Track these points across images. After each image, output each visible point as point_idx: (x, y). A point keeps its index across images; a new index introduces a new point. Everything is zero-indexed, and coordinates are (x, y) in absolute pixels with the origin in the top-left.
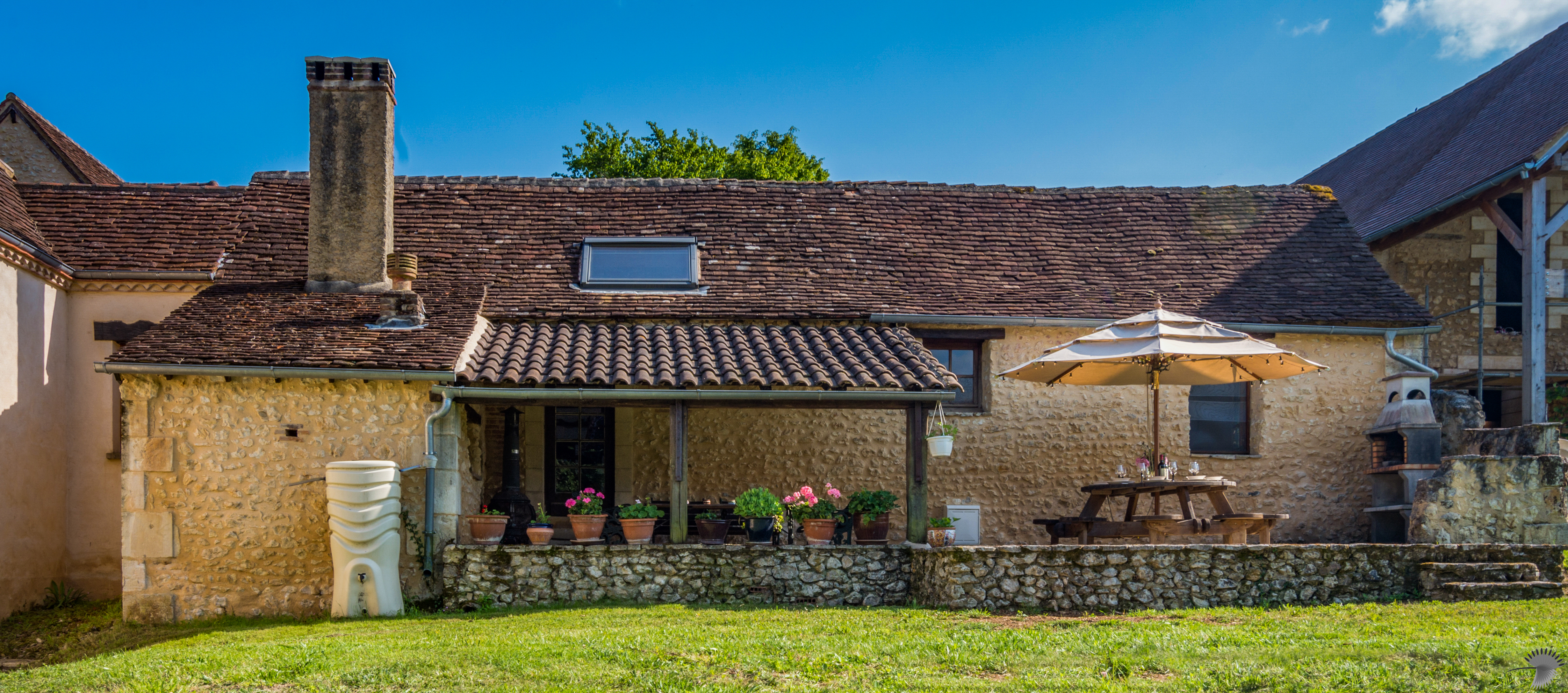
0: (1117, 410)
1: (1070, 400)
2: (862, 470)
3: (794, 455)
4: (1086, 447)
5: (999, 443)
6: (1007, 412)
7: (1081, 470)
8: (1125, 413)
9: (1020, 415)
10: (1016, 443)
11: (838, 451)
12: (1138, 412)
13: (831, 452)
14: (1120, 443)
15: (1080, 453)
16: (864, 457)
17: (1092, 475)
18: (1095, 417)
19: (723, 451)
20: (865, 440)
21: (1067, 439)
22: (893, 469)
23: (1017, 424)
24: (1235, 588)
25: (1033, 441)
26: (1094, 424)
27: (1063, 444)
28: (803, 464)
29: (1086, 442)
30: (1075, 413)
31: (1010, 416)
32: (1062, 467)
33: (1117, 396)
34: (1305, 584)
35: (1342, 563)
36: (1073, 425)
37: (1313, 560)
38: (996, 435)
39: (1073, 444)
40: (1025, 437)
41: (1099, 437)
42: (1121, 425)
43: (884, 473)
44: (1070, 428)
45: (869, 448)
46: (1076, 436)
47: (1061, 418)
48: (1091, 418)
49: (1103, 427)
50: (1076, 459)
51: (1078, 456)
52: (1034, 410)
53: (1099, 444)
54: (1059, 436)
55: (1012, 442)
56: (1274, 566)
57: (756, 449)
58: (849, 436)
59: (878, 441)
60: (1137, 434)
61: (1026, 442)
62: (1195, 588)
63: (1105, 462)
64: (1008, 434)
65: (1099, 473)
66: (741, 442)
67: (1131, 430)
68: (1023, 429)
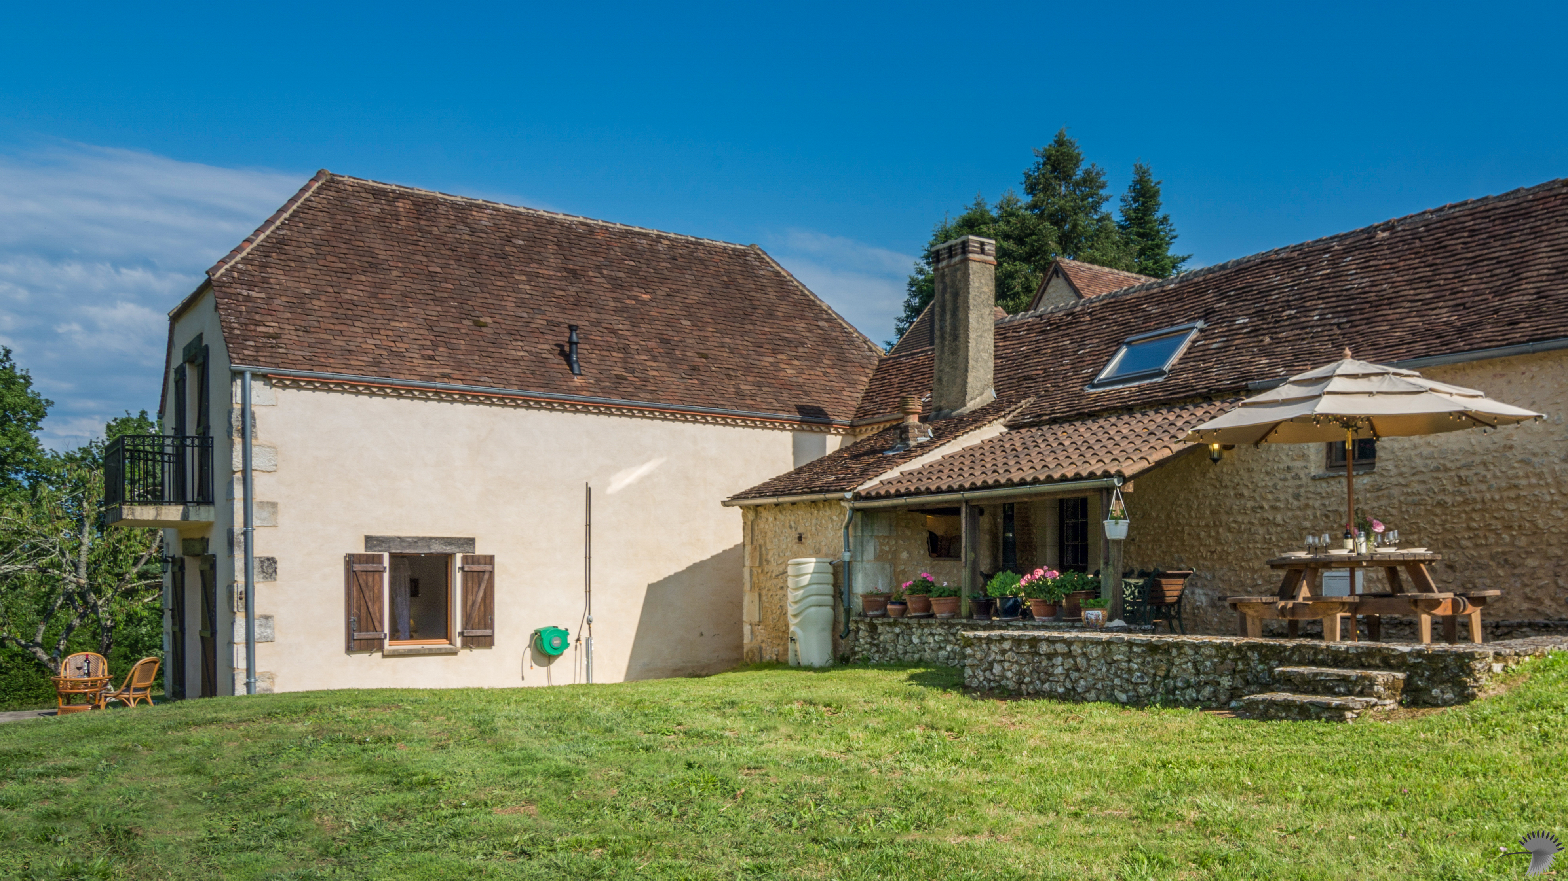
0: (1509, 454)
1: (1455, 447)
2: (1259, 538)
3: (1207, 526)
4: (1474, 501)
5: (1383, 502)
6: (1391, 467)
7: (1469, 528)
8: (1519, 457)
9: (1403, 469)
10: (1400, 502)
11: (1240, 520)
12: (1535, 454)
13: (1235, 522)
14: (1512, 494)
15: (1467, 509)
16: (1262, 525)
17: (1481, 534)
18: (1485, 464)
19: (1156, 525)
20: (1262, 508)
21: (1453, 494)
22: (1285, 536)
23: (1401, 480)
24: (1146, 683)
25: (1417, 498)
26: (1484, 472)
27: (1449, 500)
28: (1213, 534)
29: (1474, 495)
30: (1463, 462)
31: (1394, 472)
32: (1448, 526)
33: (1508, 437)
34: (1206, 683)
35: (1235, 660)
36: (1459, 477)
37: (1209, 657)
38: (1380, 493)
39: (1459, 499)
40: (1408, 494)
41: (1489, 488)
42: (1514, 471)
43: (1278, 541)
44: (1456, 479)
45: (1266, 515)
46: (1463, 488)
47: (1447, 470)
48: (1482, 467)
49: (1495, 476)
50: (1463, 516)
51: (1465, 512)
52: (1418, 461)
53: (1488, 496)
54: (1444, 490)
55: (1395, 501)
56: (1177, 661)
57: (1178, 522)
58: (1250, 504)
59: (1274, 508)
60: (1534, 481)
61: (1410, 499)
62: (1117, 681)
63: (1496, 518)
64: (1392, 491)
65: (1490, 530)
66: (1169, 517)
67: (1527, 476)
68: (1406, 486)
